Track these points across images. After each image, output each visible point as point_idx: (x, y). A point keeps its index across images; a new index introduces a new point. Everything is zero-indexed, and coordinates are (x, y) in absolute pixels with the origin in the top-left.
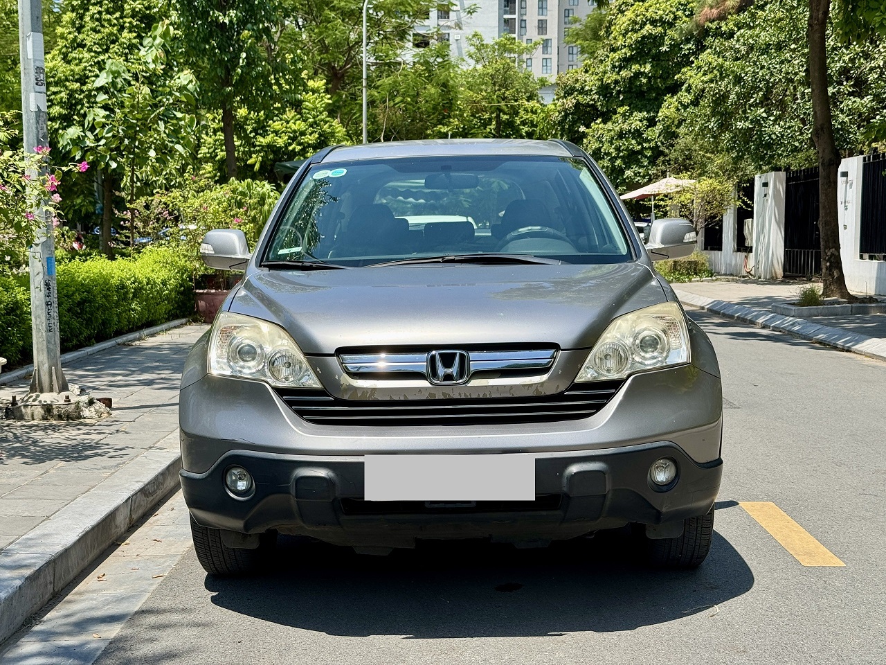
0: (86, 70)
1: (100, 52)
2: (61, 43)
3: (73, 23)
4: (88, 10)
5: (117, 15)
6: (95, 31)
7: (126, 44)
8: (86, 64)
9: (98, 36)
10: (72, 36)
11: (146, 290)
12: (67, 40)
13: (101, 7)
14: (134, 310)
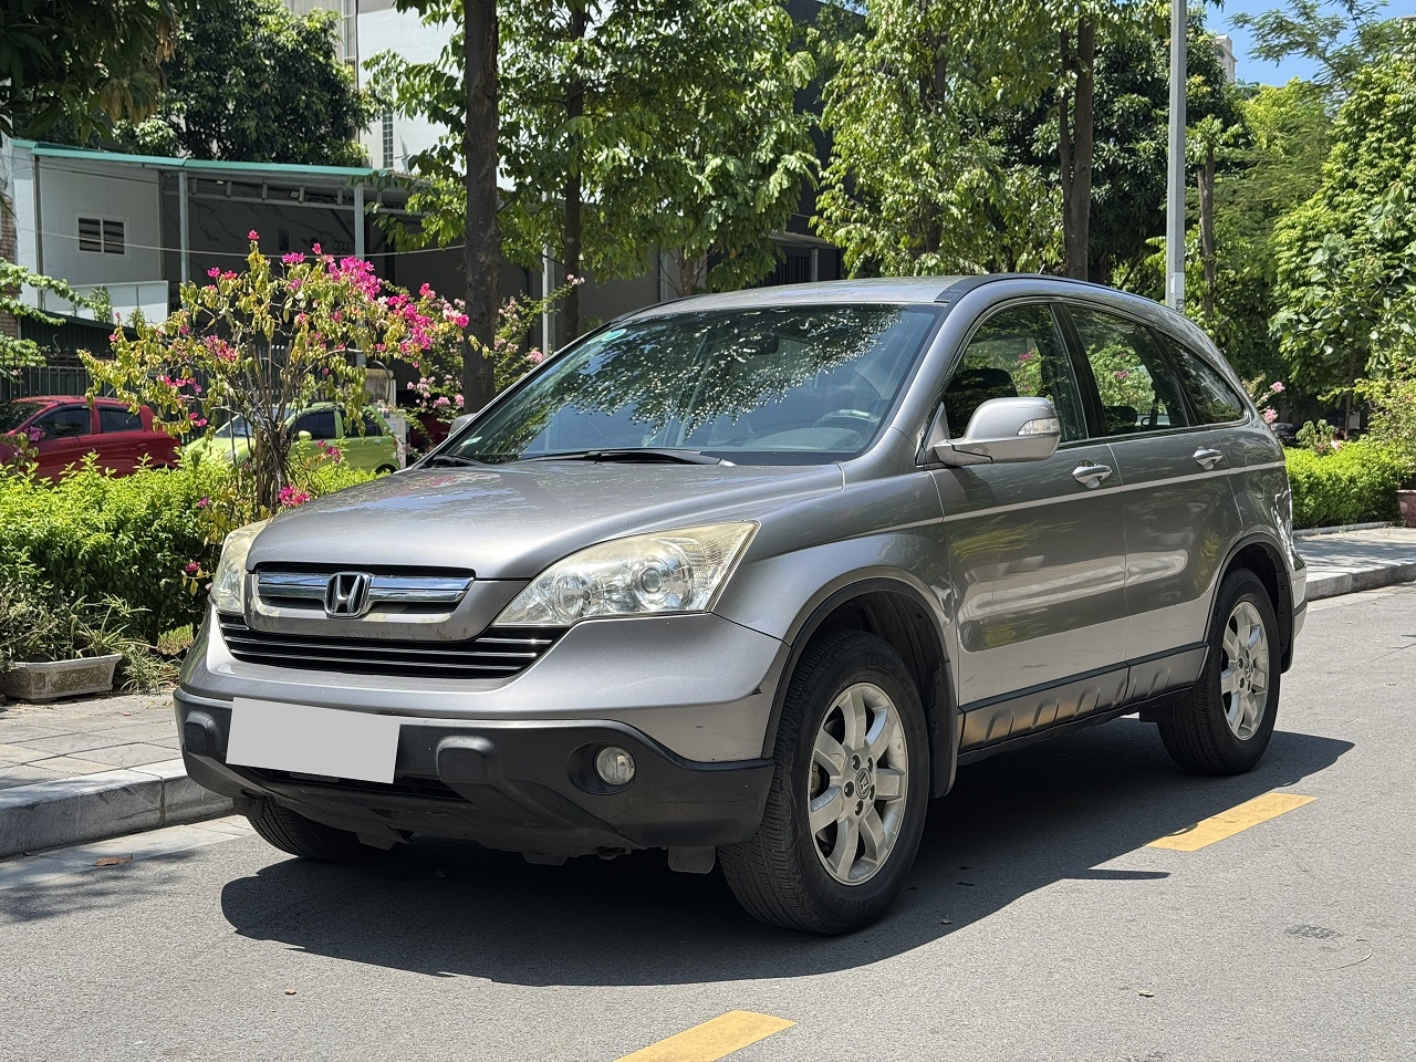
0: (1354, 217)
1: (1375, 193)
2: (1327, 183)
3: (1344, 155)
4: (1364, 138)
5: (1402, 141)
6: (1372, 165)
7: (1410, 178)
8: (1355, 210)
9: (1375, 171)
10: (1340, 173)
11: (1324, 486)
12: (1334, 179)
13: (1381, 132)
14: (1307, 505)
